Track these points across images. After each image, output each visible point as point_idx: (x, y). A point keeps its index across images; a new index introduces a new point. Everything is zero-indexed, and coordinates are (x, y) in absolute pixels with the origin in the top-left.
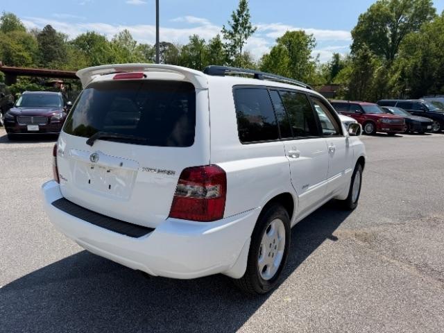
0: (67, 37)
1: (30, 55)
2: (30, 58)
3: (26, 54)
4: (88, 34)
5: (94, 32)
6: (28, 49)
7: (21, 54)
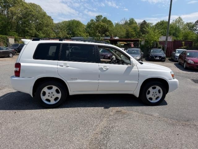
0: (152, 24)
1: (136, 33)
2: (135, 34)
3: (134, 33)
4: (161, 22)
5: (164, 20)
6: (135, 31)
7: (132, 33)
